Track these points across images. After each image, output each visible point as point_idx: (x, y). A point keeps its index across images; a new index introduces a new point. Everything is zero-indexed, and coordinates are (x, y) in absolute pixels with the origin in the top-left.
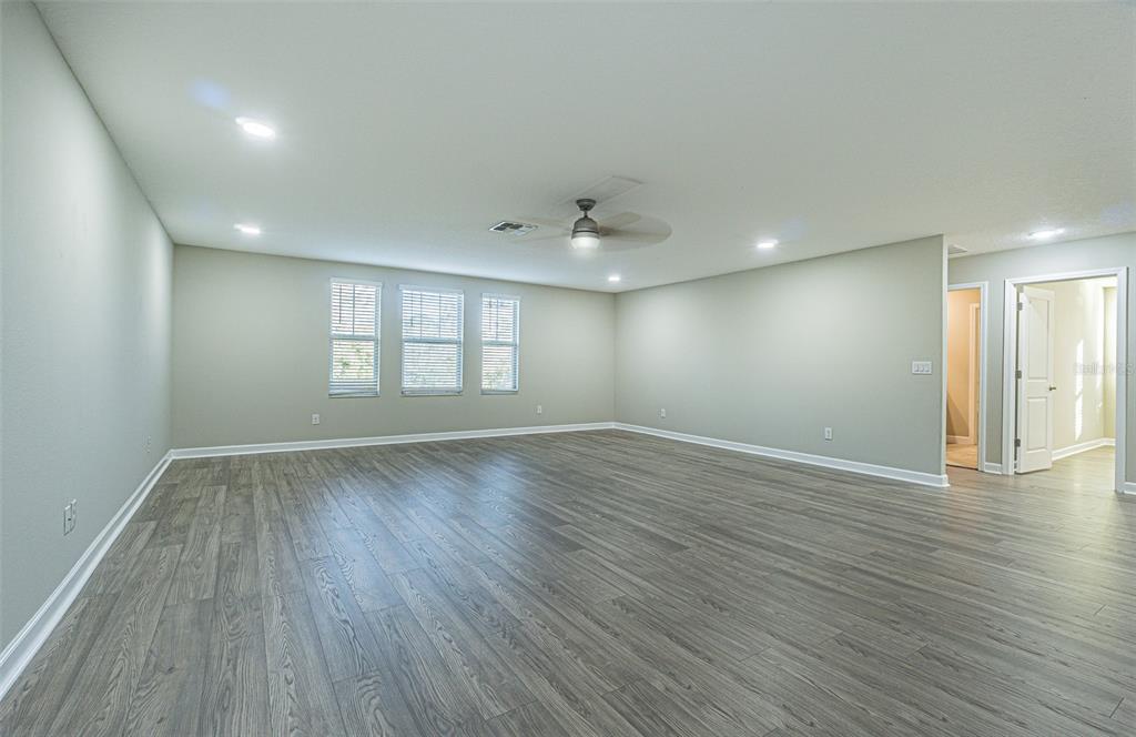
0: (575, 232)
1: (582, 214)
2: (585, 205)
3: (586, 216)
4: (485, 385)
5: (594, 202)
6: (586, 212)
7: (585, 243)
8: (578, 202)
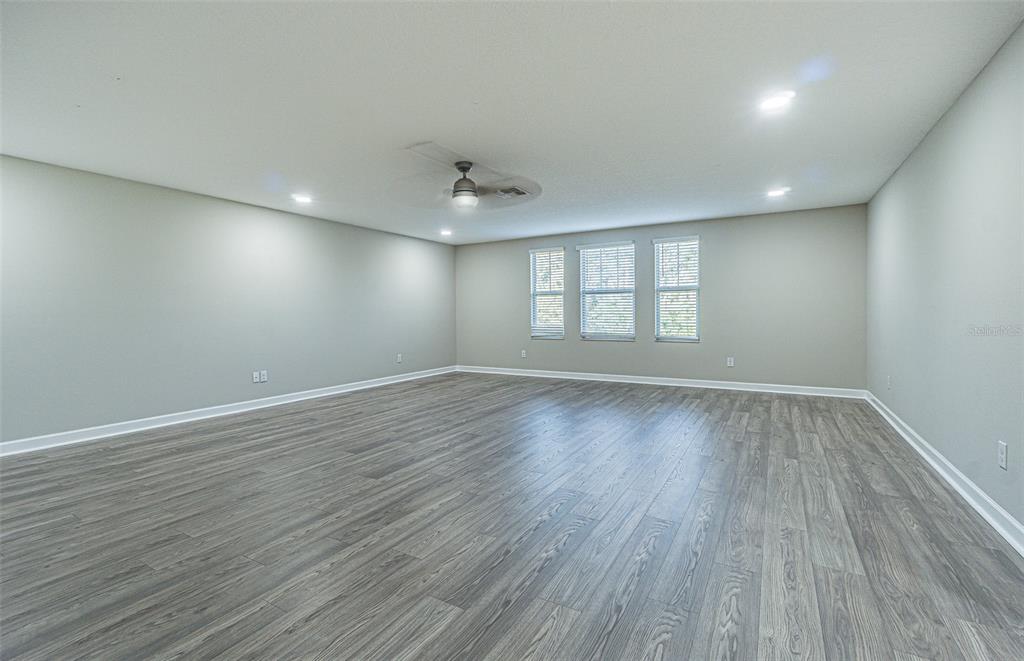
0: (457, 191)
1: (461, 175)
2: (464, 167)
3: (465, 177)
4: (663, 332)
5: (471, 164)
6: (464, 172)
7: (466, 200)
8: (457, 164)
